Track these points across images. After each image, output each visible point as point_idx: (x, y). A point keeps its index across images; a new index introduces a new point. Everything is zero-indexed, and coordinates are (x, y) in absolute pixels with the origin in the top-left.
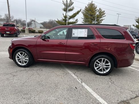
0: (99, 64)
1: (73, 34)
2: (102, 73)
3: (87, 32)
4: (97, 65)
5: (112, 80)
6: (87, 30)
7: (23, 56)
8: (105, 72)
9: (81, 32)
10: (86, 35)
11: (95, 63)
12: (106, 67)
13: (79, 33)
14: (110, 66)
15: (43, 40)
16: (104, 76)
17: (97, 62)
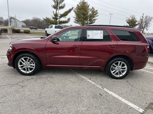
0: (115, 67)
1: (88, 36)
2: (118, 76)
3: (102, 33)
4: (113, 69)
5: (130, 84)
6: (102, 31)
7: (28, 62)
8: (121, 75)
9: (96, 34)
10: (101, 37)
11: (112, 67)
12: (122, 70)
13: (94, 35)
14: (126, 69)
15: (54, 42)
16: (120, 80)
17: (113, 66)
